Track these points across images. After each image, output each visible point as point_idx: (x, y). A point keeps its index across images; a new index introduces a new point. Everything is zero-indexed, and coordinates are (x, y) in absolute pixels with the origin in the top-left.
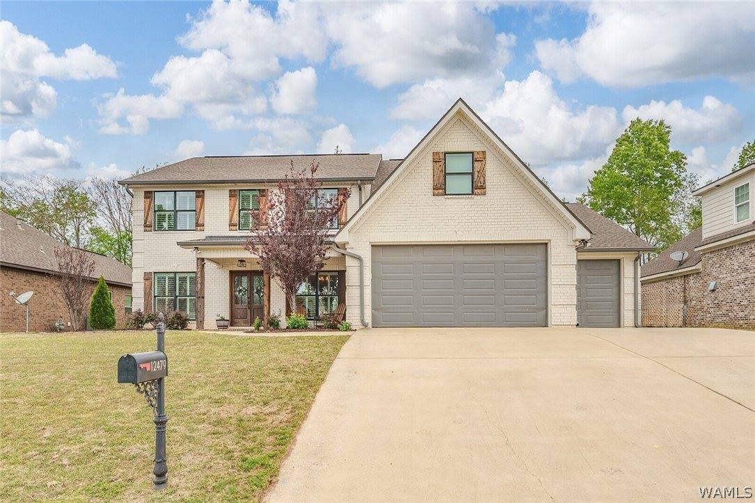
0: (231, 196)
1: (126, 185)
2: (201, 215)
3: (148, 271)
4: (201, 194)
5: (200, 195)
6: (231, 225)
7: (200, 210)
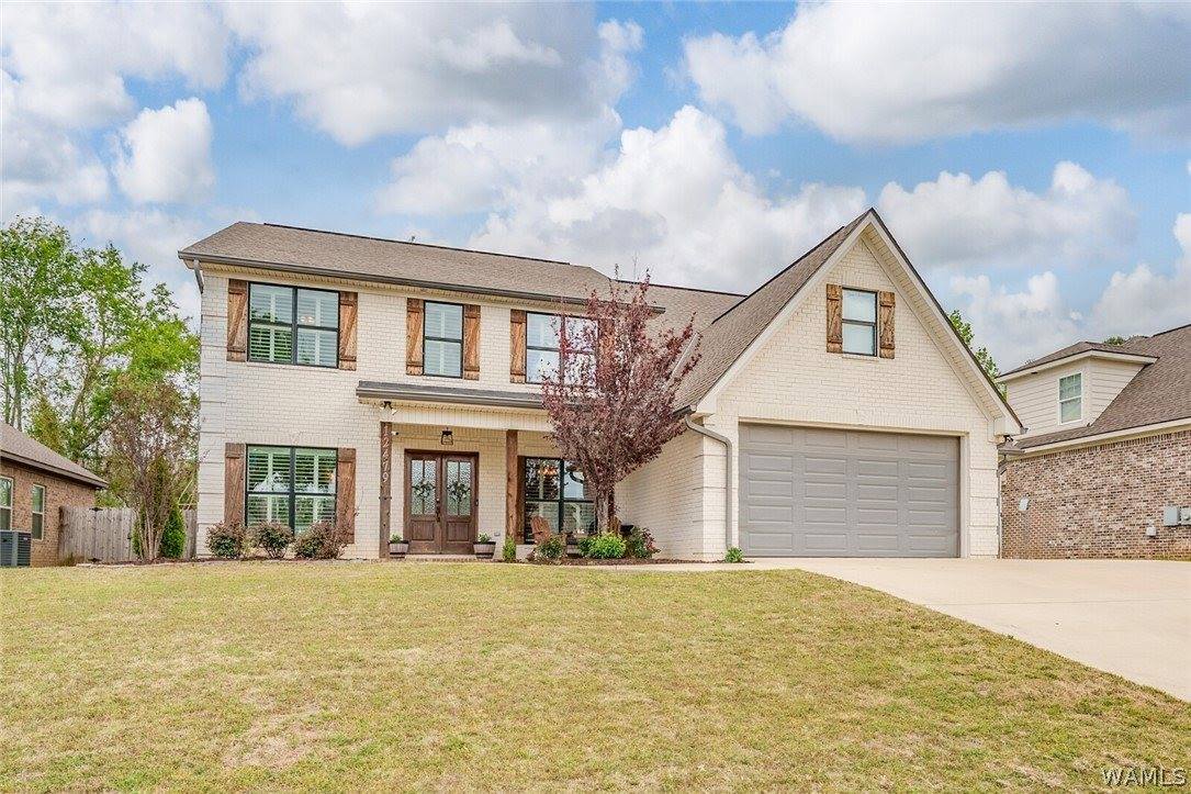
0: (411, 310)
1: (196, 262)
2: (351, 340)
3: (236, 441)
4: (351, 299)
5: (347, 300)
6: (410, 364)
7: (349, 329)
